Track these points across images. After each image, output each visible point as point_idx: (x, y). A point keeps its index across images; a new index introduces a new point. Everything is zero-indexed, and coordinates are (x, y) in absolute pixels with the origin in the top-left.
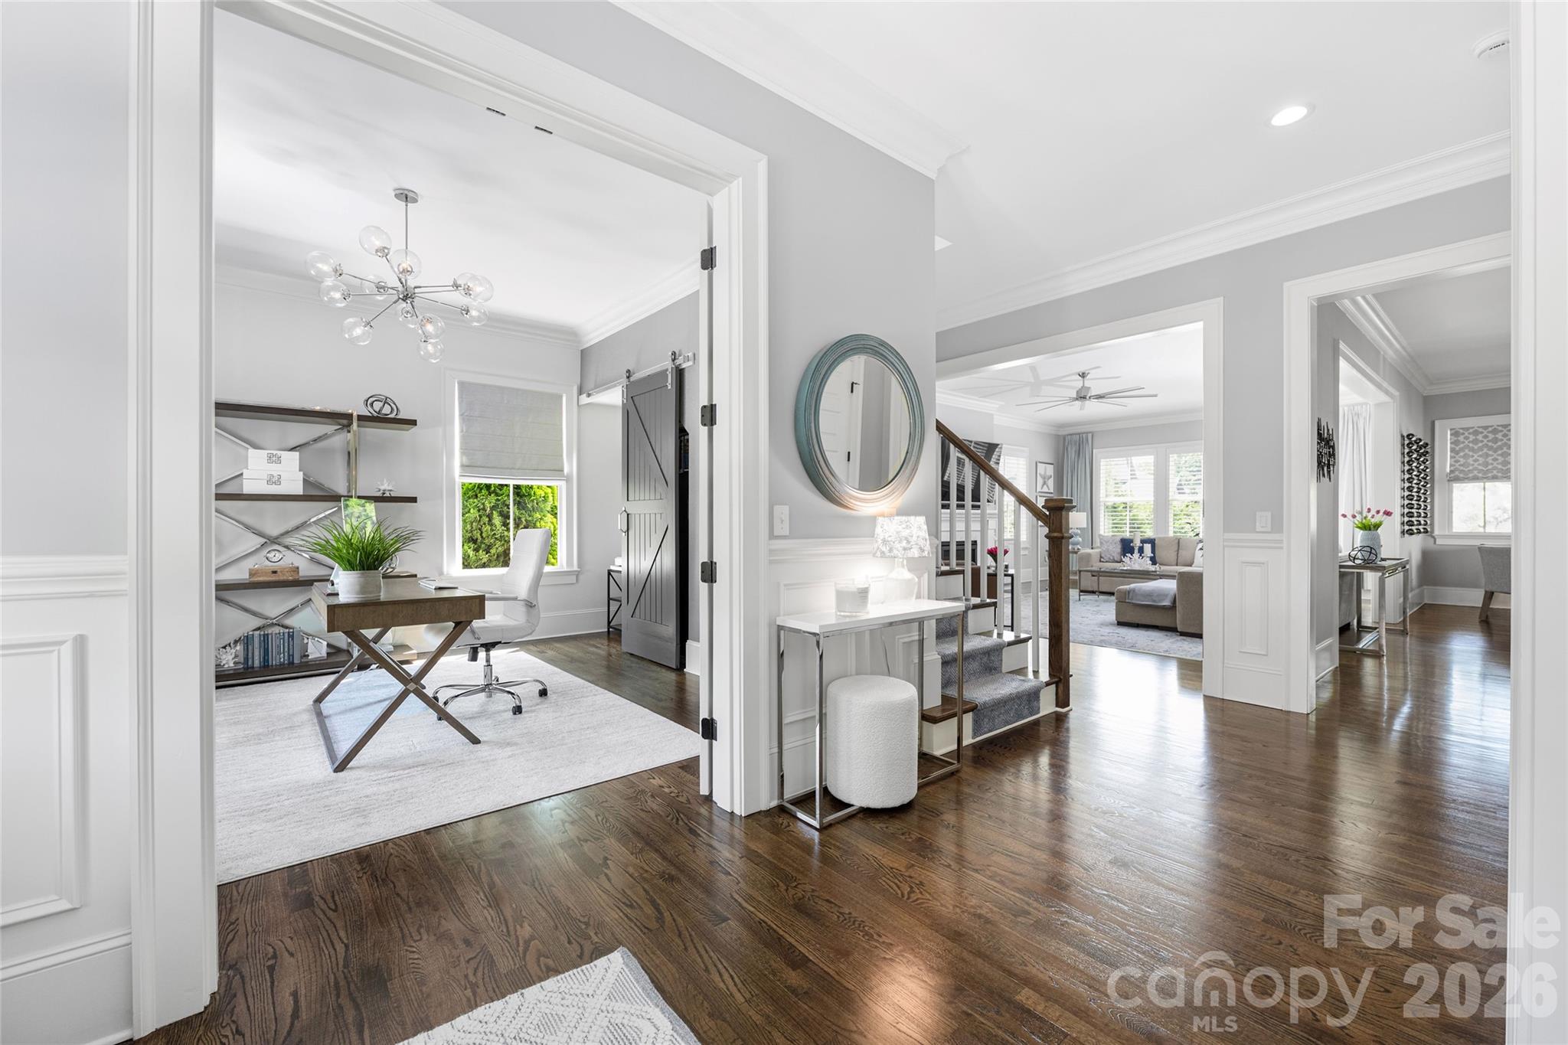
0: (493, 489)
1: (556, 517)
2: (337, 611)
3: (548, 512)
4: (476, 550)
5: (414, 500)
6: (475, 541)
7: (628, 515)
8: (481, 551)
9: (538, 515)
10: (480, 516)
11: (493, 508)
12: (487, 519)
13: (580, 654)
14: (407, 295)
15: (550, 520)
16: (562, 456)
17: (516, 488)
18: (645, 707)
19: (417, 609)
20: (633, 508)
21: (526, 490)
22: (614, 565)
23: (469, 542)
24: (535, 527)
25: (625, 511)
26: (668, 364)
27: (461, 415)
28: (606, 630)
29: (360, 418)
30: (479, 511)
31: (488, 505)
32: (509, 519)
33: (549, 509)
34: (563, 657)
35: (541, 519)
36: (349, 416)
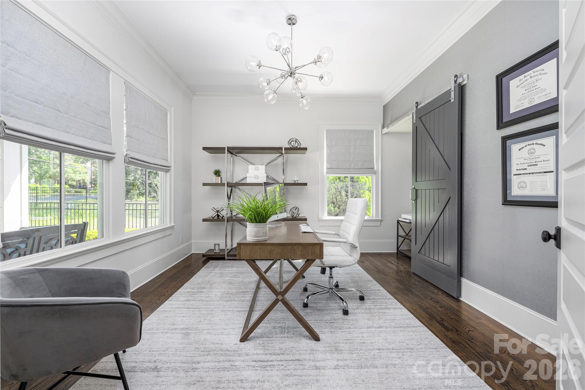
0: (341, 179)
1: (370, 192)
2: (242, 247)
3: (367, 190)
4: (334, 207)
5: (306, 184)
6: (334, 203)
7: (416, 190)
8: (336, 208)
9: (362, 191)
10: (336, 192)
11: (342, 188)
12: (339, 193)
13: (382, 267)
14: (292, 72)
15: (367, 194)
16: (373, 161)
17: (352, 179)
18: (438, 337)
19: (283, 249)
20: (420, 186)
21: (356, 179)
22: (401, 218)
23: (332, 203)
24: (360, 197)
25: (414, 188)
26: (451, 86)
27: (327, 145)
28: (396, 252)
29: (286, 149)
30: (335, 189)
31: (339, 187)
32: (348, 193)
33: (367, 188)
34: (374, 268)
35: (363, 193)
36: (281, 149)
